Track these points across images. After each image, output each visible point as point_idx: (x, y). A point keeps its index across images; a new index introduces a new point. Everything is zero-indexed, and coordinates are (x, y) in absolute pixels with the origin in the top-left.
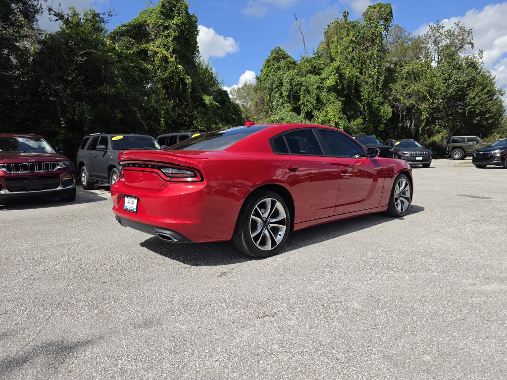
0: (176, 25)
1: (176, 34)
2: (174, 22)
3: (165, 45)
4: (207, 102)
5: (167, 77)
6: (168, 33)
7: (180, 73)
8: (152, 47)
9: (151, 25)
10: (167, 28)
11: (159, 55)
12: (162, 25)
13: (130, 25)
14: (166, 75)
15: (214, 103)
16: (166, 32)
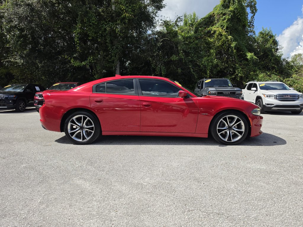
0: (231, 11)
1: (230, 17)
2: (229, 9)
3: (221, 26)
4: (248, 57)
5: (220, 45)
6: (225, 18)
7: (229, 41)
8: (214, 28)
9: (216, 15)
10: (224, 14)
11: (217, 32)
12: (222, 13)
13: (205, 18)
14: (220, 44)
15: (254, 57)
16: (224, 17)
